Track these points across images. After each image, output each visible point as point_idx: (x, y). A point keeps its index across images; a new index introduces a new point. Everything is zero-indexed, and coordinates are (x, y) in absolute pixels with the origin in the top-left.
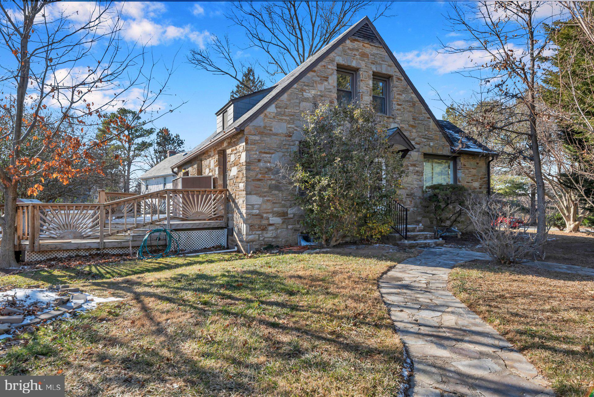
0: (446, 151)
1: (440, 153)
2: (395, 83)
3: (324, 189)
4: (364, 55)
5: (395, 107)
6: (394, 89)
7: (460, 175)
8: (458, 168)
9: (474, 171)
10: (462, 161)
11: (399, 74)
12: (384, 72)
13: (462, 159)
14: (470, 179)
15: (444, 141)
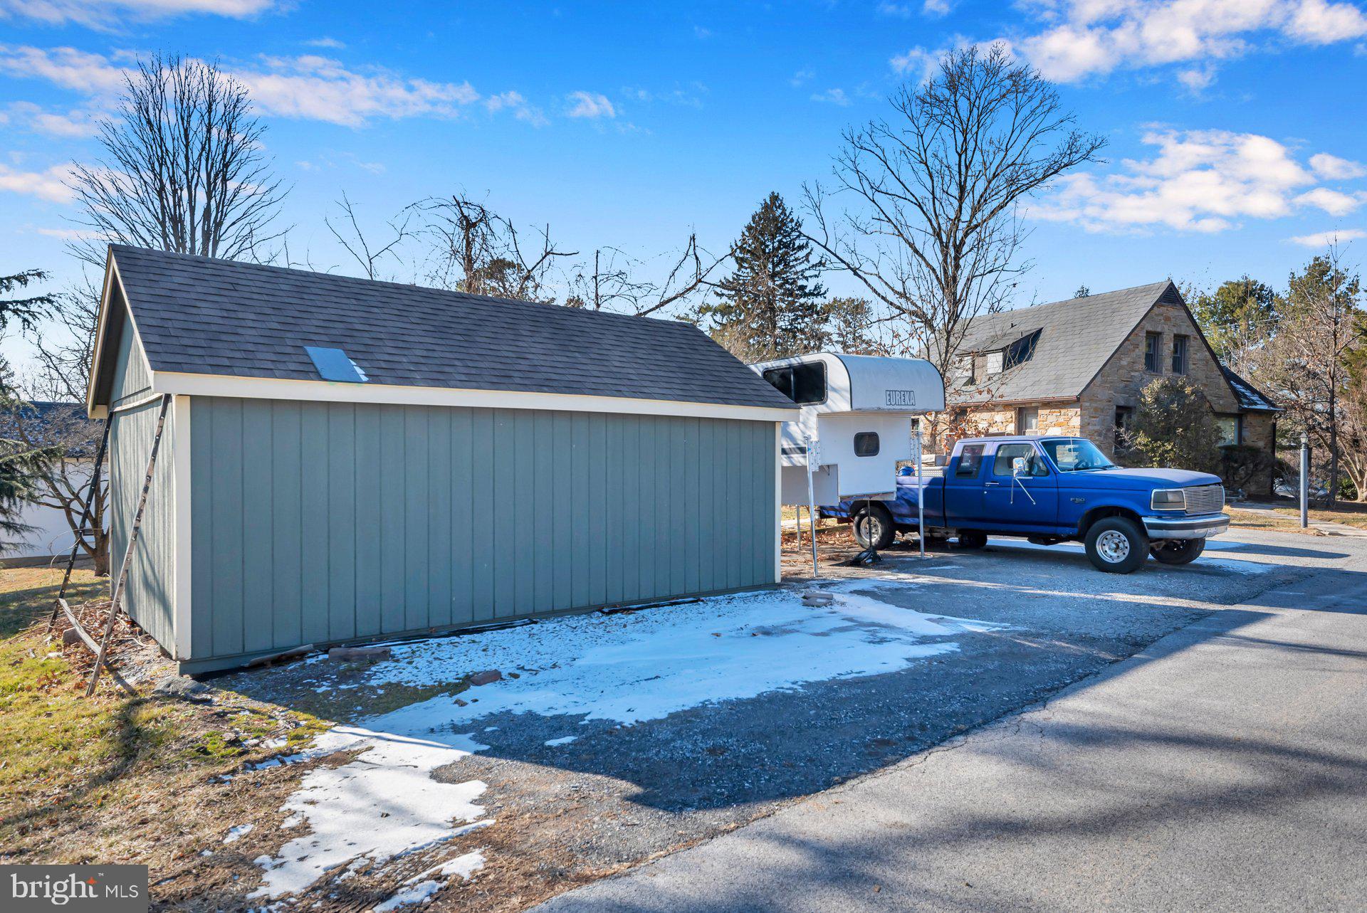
0: (1234, 410)
1: (1228, 411)
2: (1192, 342)
3: (1167, 452)
4: (1167, 319)
5: (1191, 367)
6: (1191, 349)
7: (1246, 433)
8: (1244, 425)
9: (1260, 430)
10: (1249, 419)
11: (1195, 333)
12: (1183, 333)
13: (1249, 417)
14: (1255, 439)
15: (1232, 399)
